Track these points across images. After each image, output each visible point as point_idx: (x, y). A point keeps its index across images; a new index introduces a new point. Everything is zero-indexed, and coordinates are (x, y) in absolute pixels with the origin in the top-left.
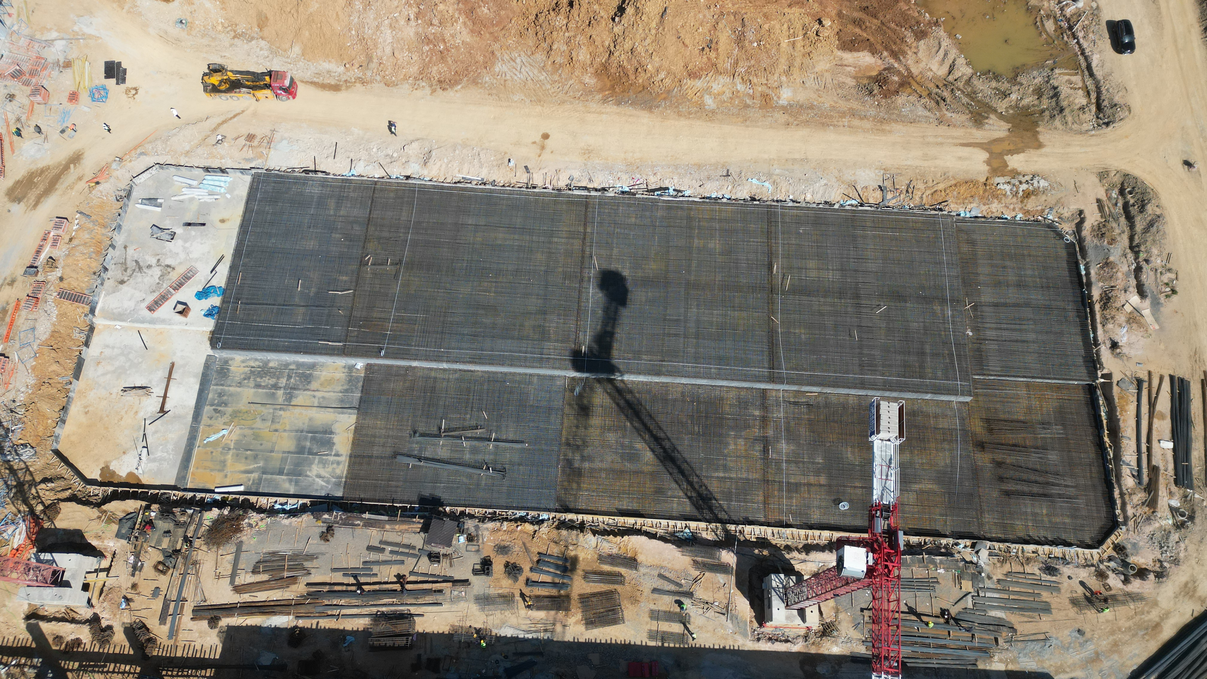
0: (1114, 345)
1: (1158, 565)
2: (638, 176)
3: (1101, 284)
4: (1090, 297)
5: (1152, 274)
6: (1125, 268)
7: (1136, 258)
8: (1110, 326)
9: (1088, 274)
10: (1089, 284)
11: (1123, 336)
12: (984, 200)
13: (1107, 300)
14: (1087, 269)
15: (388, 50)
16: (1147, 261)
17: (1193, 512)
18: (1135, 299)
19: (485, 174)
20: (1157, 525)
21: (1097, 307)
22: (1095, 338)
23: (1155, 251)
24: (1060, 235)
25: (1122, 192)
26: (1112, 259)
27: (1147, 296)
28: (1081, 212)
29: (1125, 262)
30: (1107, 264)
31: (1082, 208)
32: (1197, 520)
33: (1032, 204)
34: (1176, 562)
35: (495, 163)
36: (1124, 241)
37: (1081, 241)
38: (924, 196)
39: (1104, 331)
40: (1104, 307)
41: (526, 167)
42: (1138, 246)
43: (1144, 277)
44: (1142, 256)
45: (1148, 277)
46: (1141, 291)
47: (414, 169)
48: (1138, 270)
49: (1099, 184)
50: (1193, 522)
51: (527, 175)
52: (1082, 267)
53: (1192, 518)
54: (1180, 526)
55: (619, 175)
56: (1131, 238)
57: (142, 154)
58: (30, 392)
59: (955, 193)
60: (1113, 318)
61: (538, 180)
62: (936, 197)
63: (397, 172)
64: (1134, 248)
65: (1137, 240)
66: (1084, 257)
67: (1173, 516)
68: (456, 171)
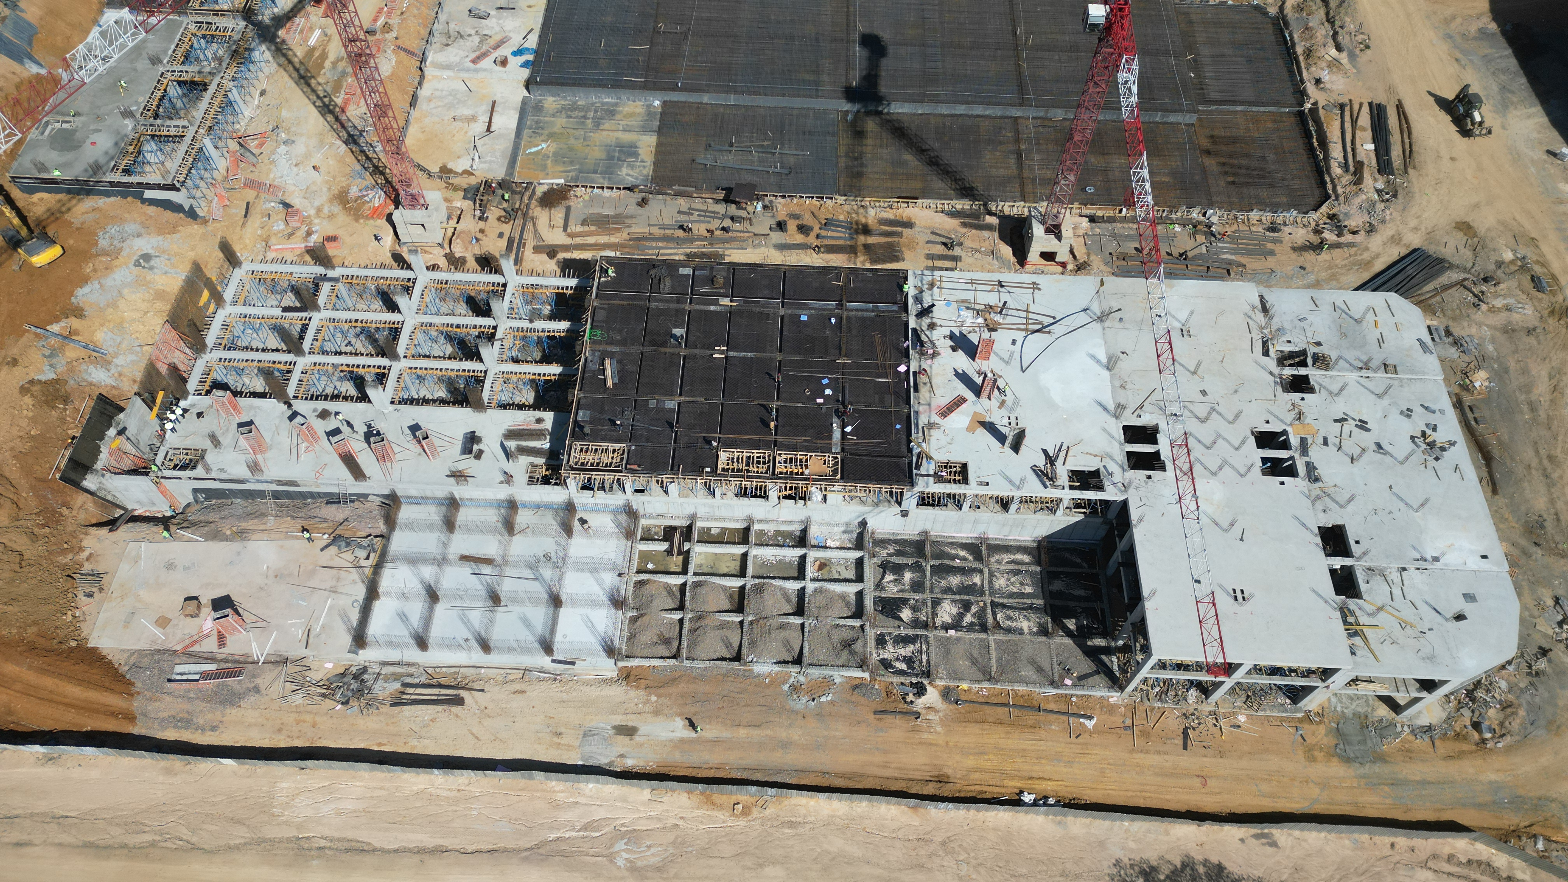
0: (1318, 81)
1: (1368, 226)
3: (1303, 43)
4: (1295, 53)
5: (1347, 37)
6: (1322, 32)
7: (1333, 26)
8: (1313, 69)
9: (1292, 38)
10: (1294, 45)
11: (1325, 75)
13: (1308, 53)
14: (1291, 35)
16: (1342, 27)
17: (1396, 191)
18: (1333, 52)
20: (1364, 199)
21: (1301, 58)
22: (1301, 78)
23: (1348, 19)
24: (1265, 13)
26: (1311, 24)
27: (1343, 50)
29: (1323, 28)
30: (1307, 30)
32: (1399, 196)
34: (1383, 221)
36: (1322, 13)
37: (1284, 18)
39: (1309, 73)
40: (1307, 58)
42: (1333, 17)
43: (1340, 38)
44: (1338, 23)
45: (1343, 38)
46: (1339, 48)
48: (1335, 35)
50: (1396, 199)
52: (1287, 35)
53: (1395, 196)
54: (1384, 200)
56: (1327, 14)
60: (1315, 64)
64: (1330, 21)
65: (1332, 13)
66: (1287, 27)
67: (1378, 194)
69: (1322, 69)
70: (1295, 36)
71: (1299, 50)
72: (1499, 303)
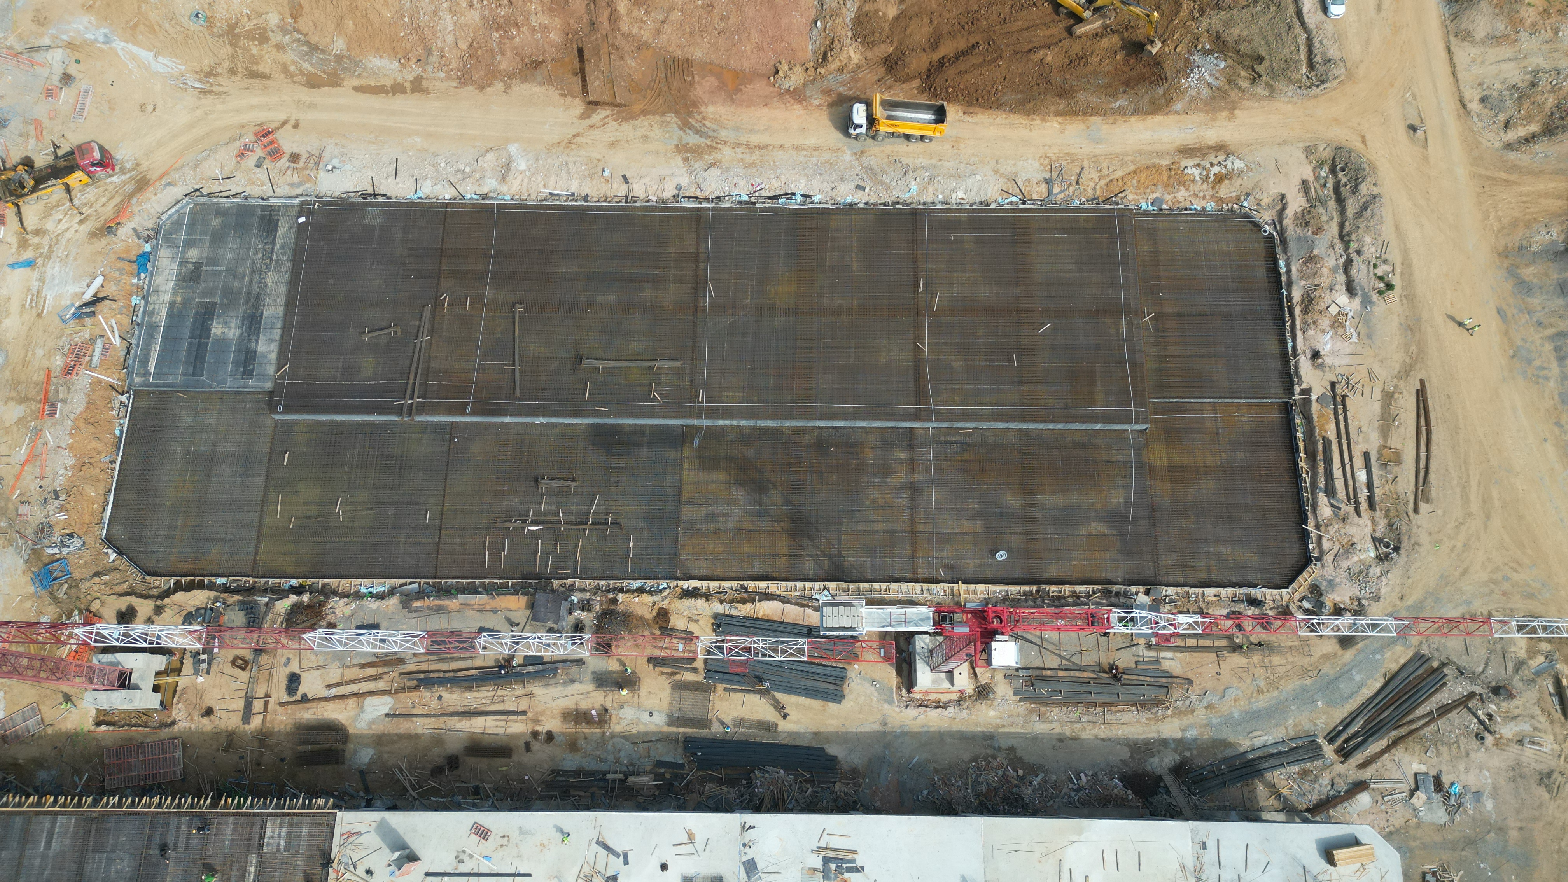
1: (1356, 603)
2: (758, 181)
3: (1303, 283)
5: (1364, 267)
6: (1331, 262)
7: (1347, 249)
9: (1289, 271)
10: (1289, 284)
12: (1170, 188)
13: (1308, 301)
14: (1288, 265)
15: (450, 39)
16: (1359, 252)
17: (1399, 541)
19: (575, 187)
20: (1356, 559)
22: (1294, 348)
23: (1368, 239)
24: (1258, 227)
25: (1333, 170)
27: (1356, 294)
28: (1283, 197)
29: (1332, 255)
30: (1311, 259)
31: (1284, 192)
33: (1226, 190)
34: (1377, 598)
35: (586, 173)
36: (1333, 229)
37: (1282, 233)
38: (1098, 187)
39: (1304, 338)
40: (1305, 311)
41: (624, 177)
42: (1349, 234)
45: (1360, 273)
47: (490, 185)
49: (1306, 161)
50: (1398, 553)
51: (625, 186)
52: (1282, 263)
53: (1397, 549)
54: (1382, 559)
55: (735, 180)
56: (1342, 226)
57: (169, 184)
58: (70, 474)
59: (1134, 182)
60: (1314, 323)
61: (638, 190)
62: (1112, 187)
63: (470, 192)
64: (1344, 237)
65: (1347, 227)
66: (1285, 251)
67: (1376, 548)
68: (541, 185)
71: (1296, 294)
72: (1508, 731)
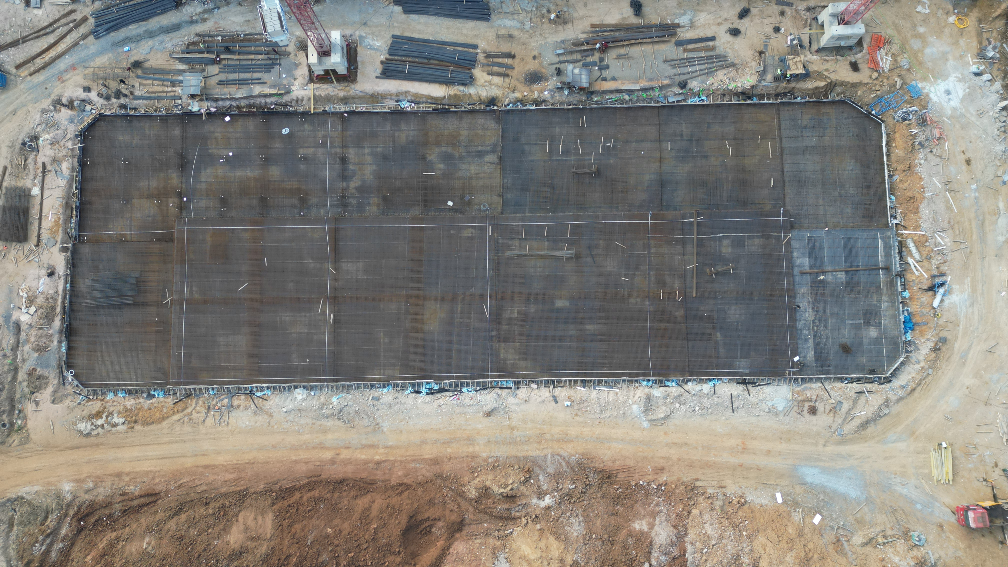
0: (51, 275)
2: (454, 402)
3: (51, 332)
4: (63, 320)
7: (14, 358)
8: (52, 292)
9: (60, 342)
10: (61, 332)
11: (42, 283)
12: (139, 406)
13: (49, 317)
14: (60, 347)
16: (6, 356)
17: (21, 149)
18: (25, 319)
19: (594, 394)
20: (51, 135)
21: (59, 310)
22: (66, 282)
24: (77, 377)
25: (12, 424)
26: (36, 356)
28: (53, 402)
29: (25, 354)
30: (40, 349)
31: (52, 405)
32: (20, 143)
33: (96, 406)
36: (21, 375)
38: (194, 405)
39: (57, 288)
40: (53, 308)
41: (556, 402)
43: (12, 341)
44: (9, 361)
45: (9, 341)
46: (17, 327)
48: (15, 347)
49: (30, 431)
50: (24, 141)
51: (555, 394)
52: (64, 349)
55: (471, 402)
56: (14, 378)
57: (904, 388)
59: (165, 411)
62: (183, 405)
64: (14, 368)
65: (10, 375)
66: (60, 358)
67: (37, 145)
68: (619, 393)
69: (42, 293)
70: (55, 343)
71: (57, 323)
